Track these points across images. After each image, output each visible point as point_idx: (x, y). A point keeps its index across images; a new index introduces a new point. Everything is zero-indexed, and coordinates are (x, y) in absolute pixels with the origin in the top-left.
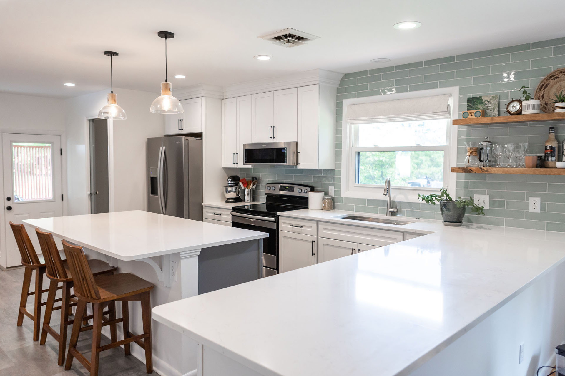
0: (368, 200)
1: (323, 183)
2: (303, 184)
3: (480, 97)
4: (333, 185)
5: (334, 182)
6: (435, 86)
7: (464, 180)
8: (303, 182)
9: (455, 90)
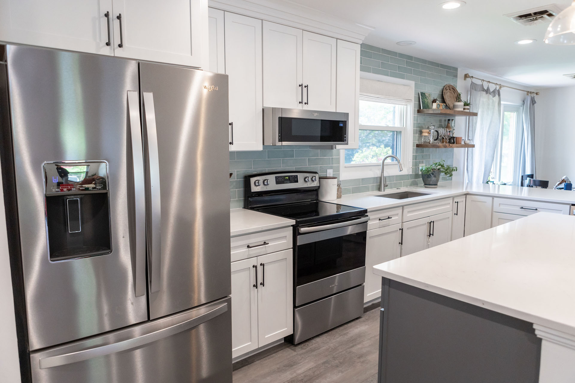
0: (362, 179)
1: (320, 167)
2: (294, 170)
3: (425, 93)
4: (331, 168)
5: (332, 164)
6: (402, 77)
7: (415, 154)
8: (295, 168)
9: (412, 83)
